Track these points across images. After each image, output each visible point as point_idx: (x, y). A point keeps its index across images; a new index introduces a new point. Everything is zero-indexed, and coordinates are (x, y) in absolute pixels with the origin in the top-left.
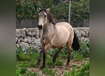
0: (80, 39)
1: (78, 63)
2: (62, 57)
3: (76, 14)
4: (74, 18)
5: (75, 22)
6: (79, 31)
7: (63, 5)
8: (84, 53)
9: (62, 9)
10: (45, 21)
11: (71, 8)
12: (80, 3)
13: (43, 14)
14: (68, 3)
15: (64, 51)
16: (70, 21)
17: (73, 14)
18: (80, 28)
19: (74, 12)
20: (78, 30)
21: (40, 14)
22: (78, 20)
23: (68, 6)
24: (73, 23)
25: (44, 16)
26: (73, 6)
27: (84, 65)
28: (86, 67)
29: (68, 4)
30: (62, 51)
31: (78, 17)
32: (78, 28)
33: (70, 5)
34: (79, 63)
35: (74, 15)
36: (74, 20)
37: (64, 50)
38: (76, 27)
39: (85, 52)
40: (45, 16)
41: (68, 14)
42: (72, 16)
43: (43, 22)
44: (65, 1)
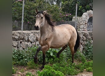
0: (35, 43)
1: (32, 71)
2: (15, 64)
3: (30, 15)
4: (28, 19)
5: (29, 24)
6: (34, 35)
7: (16, 5)
8: (39, 60)
9: (15, 10)
10: (41, 22)
11: (25, 9)
12: (35, 3)
13: (40, 16)
14: (22, 2)
15: (17, 57)
16: (24, 23)
17: (27, 15)
18: (35, 31)
19: (28, 13)
20: (32, 33)
21: (37, 16)
22: (32, 22)
23: (21, 6)
24: (27, 25)
25: (40, 18)
26: (27, 7)
27: (39, 73)
28: (41, 75)
29: (21, 4)
30: (15, 57)
31: (32, 18)
32: (32, 31)
33: (23, 5)
34: (34, 71)
35: (28, 17)
36: (29, 22)
37: (17, 55)
38: (30, 30)
39: (40, 58)
40: (42, 18)
41: (21, 15)
42: (26, 17)
43: (40, 23)
44: (18, 1)
